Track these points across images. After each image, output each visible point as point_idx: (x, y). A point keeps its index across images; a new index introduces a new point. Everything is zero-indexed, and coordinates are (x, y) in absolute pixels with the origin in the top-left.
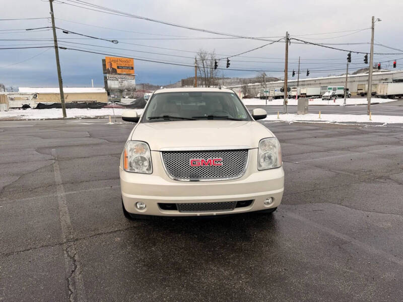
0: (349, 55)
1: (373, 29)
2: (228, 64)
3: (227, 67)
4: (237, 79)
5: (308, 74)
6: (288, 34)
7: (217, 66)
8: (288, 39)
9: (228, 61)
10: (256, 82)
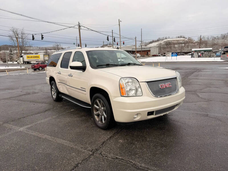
0: (108, 37)
1: (119, 25)
2: (42, 38)
3: (42, 39)
4: (37, 47)
5: (86, 46)
6: (79, 24)
7: (34, 38)
8: (80, 26)
9: (42, 36)
10: (53, 49)
